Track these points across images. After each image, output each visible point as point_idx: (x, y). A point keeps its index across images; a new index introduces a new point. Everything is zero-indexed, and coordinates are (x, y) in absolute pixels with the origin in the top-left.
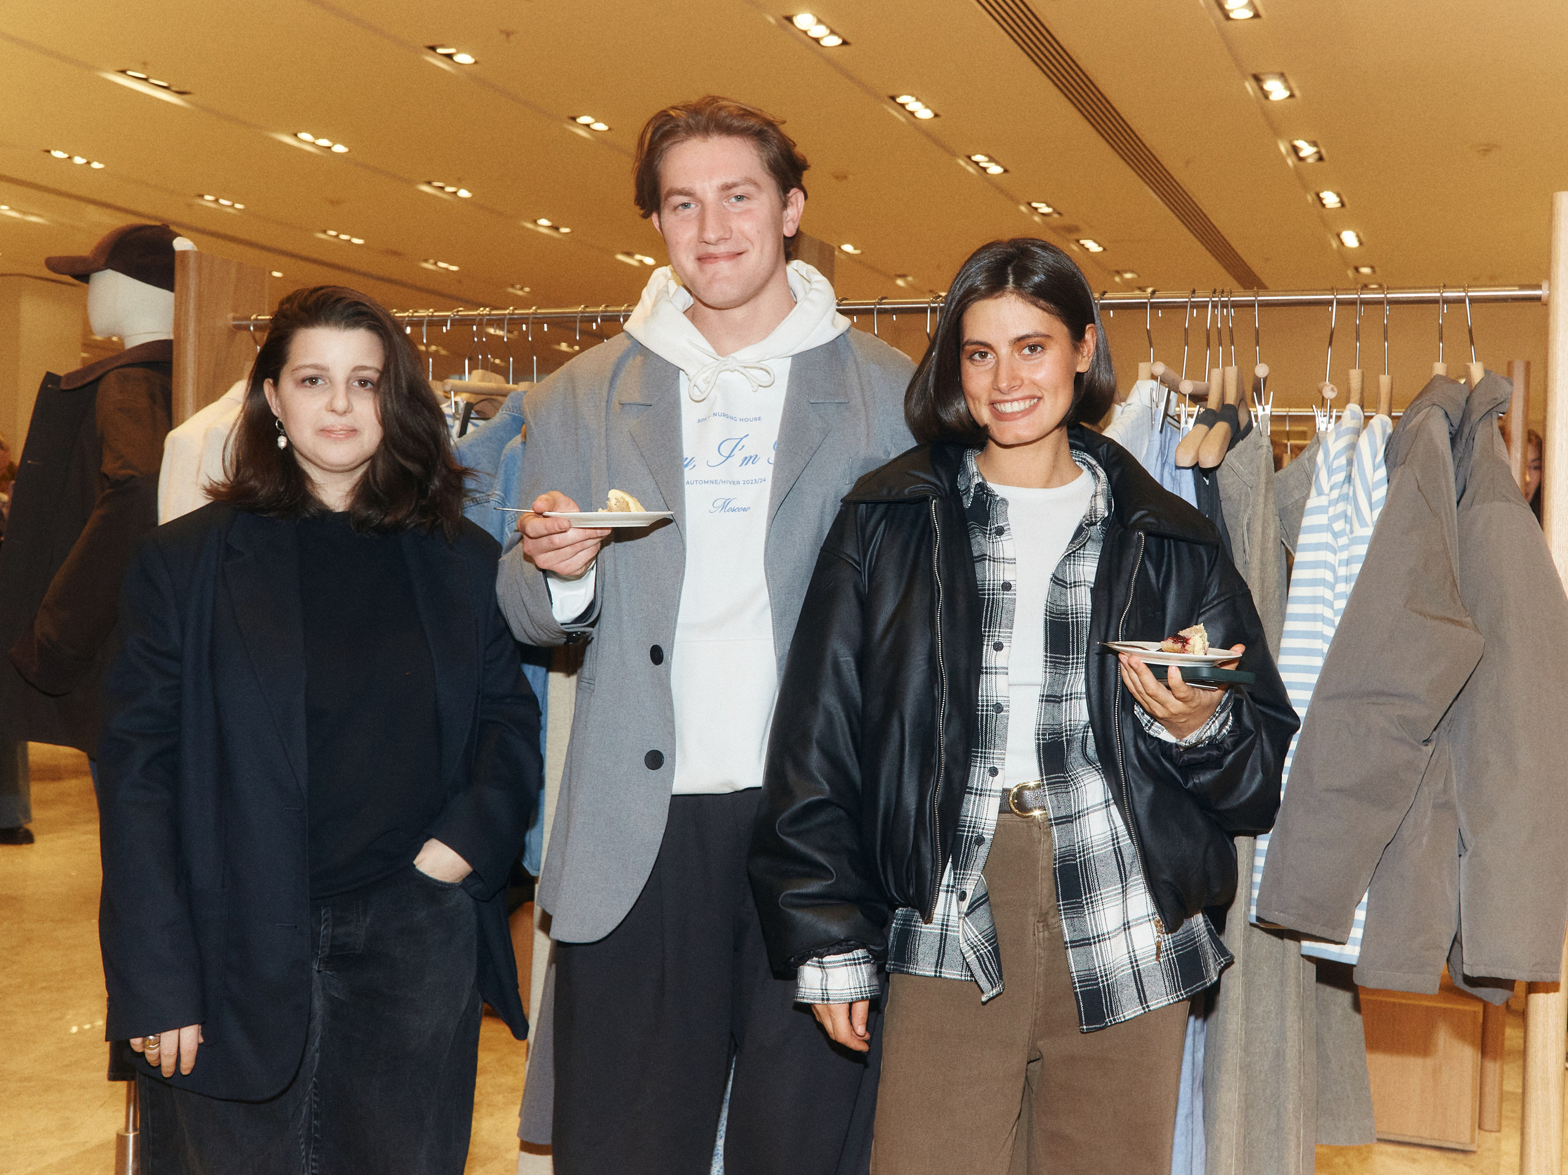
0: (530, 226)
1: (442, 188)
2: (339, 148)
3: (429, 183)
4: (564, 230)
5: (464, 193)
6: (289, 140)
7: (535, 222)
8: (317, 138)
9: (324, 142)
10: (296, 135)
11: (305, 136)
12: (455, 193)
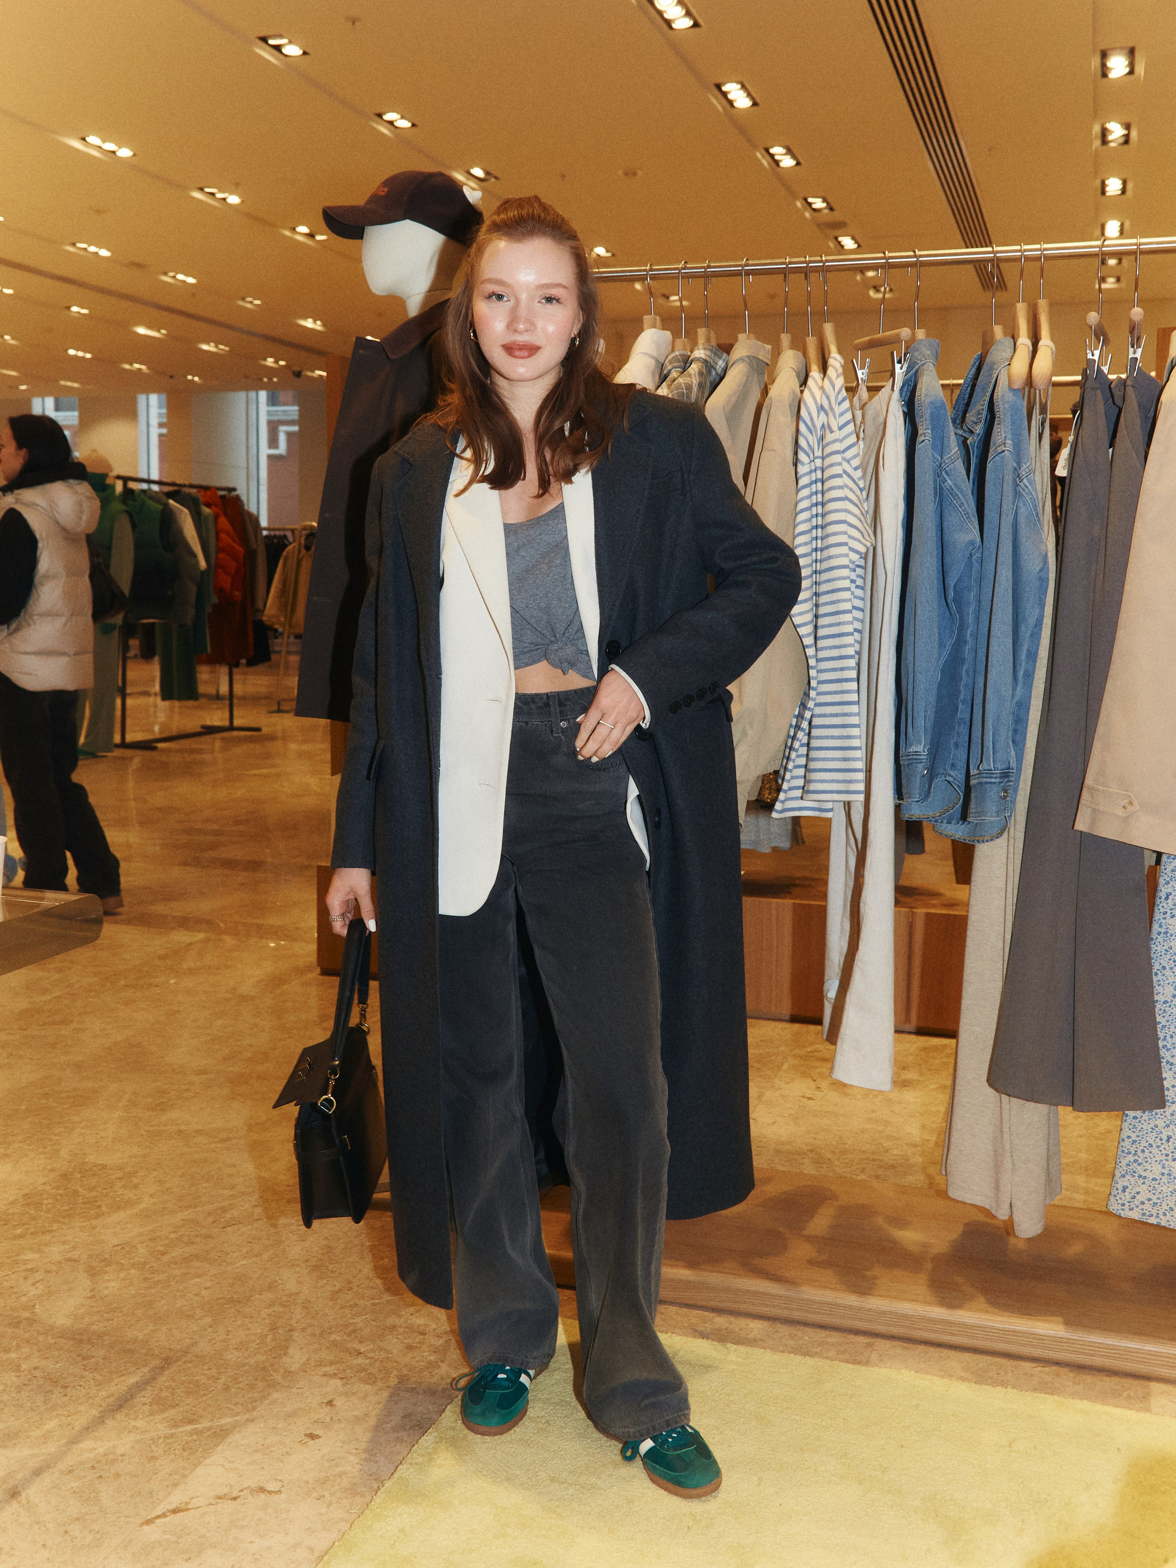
0: (288, 233)
1: (213, 194)
2: (125, 153)
3: (201, 189)
4: (319, 238)
5: (234, 199)
6: (77, 144)
7: (293, 229)
8: (104, 142)
9: (110, 146)
10: (84, 139)
11: (93, 139)
12: (224, 199)
